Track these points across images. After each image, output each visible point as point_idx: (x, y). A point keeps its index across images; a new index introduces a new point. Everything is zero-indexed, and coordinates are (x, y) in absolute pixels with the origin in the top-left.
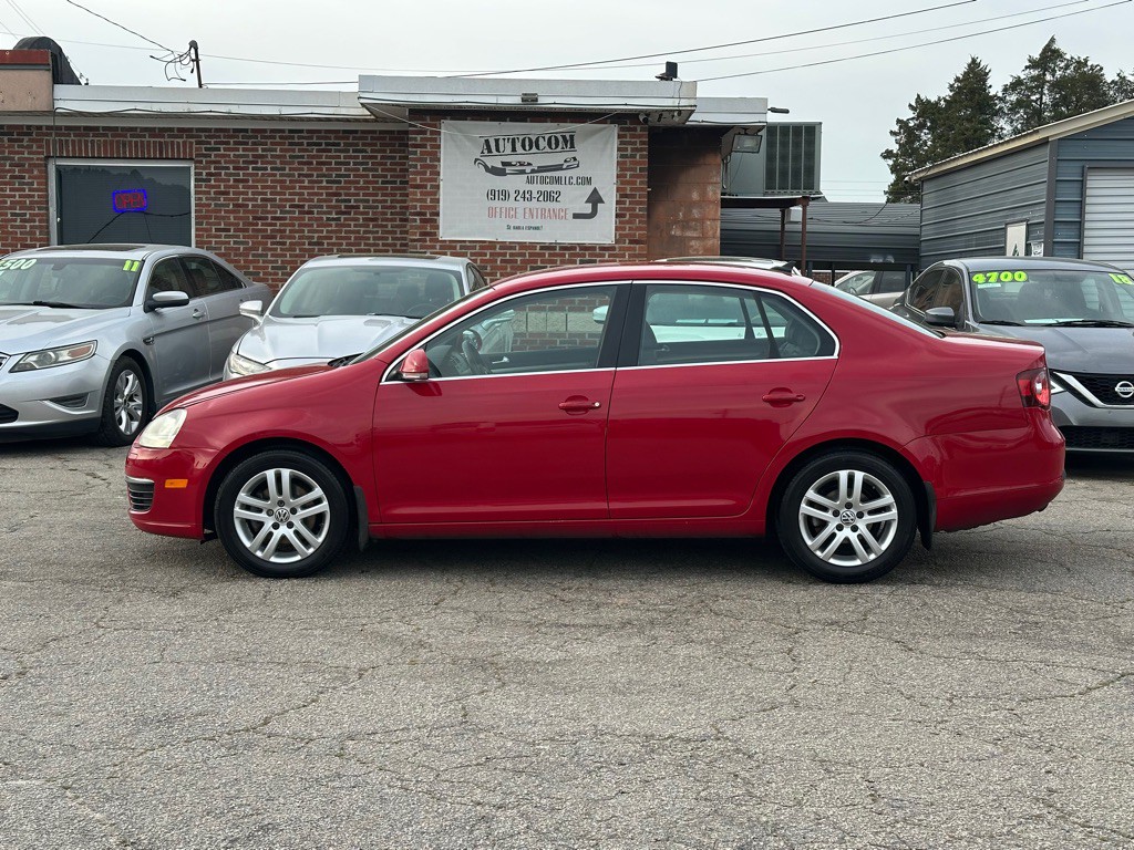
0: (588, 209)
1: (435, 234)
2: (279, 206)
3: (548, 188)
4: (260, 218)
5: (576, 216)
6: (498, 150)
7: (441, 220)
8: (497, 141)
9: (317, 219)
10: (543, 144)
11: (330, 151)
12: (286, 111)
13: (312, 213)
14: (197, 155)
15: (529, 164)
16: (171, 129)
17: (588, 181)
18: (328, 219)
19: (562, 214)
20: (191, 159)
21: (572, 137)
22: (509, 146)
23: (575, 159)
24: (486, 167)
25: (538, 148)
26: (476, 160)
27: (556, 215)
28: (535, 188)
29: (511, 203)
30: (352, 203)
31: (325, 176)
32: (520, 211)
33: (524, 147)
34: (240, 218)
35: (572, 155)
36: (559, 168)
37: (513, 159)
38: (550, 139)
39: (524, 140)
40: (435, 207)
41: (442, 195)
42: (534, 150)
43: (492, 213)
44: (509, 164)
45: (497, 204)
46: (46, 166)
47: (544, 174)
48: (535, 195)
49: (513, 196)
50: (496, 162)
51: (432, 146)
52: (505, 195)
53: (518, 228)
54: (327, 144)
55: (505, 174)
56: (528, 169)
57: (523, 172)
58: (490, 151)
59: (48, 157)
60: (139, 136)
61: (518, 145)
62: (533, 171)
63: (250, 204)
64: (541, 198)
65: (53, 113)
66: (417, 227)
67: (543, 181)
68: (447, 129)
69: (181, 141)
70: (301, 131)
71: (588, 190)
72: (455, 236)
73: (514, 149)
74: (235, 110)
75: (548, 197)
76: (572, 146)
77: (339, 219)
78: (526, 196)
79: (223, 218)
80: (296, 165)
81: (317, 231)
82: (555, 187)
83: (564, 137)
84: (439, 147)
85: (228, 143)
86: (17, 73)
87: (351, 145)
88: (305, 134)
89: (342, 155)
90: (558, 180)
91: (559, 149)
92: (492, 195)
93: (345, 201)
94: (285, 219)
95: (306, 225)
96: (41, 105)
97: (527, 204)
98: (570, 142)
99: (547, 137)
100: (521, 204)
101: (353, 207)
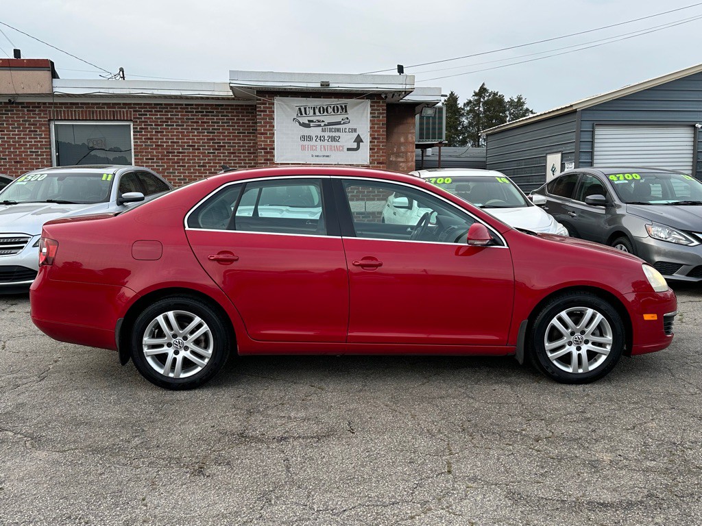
0: (355, 145)
1: (272, 160)
2: (181, 146)
3: (334, 134)
4: (171, 153)
5: (348, 149)
6: (306, 113)
7: (276, 152)
9: (202, 153)
10: (330, 110)
11: (208, 115)
12: (184, 93)
13: (200, 149)
14: (134, 118)
15: (323, 121)
16: (119, 104)
17: (355, 130)
18: (208, 153)
19: (341, 148)
20: (131, 120)
21: (345, 106)
22: (312, 111)
23: (347, 118)
24: (299, 123)
25: (327, 112)
26: (294, 119)
27: (338, 149)
28: (327, 134)
29: (313, 143)
30: (222, 144)
31: (206, 129)
32: (319, 147)
33: (320, 112)
34: (159, 152)
35: (346, 116)
36: (339, 123)
37: (314, 119)
38: (334, 107)
39: (320, 108)
40: (272, 145)
41: (276, 138)
42: (325, 113)
43: (303, 148)
44: (312, 121)
45: (306, 143)
46: (49, 125)
47: (331, 127)
48: (326, 138)
49: (314, 138)
50: (305, 120)
51: (270, 112)
52: (310, 138)
53: (318, 156)
54: (206, 112)
55: (310, 127)
56: (322, 124)
57: (320, 126)
58: (301, 114)
59: (50, 120)
60: (101, 108)
61: (317, 111)
62: (325, 125)
63: (165, 144)
64: (330, 140)
65: (52, 95)
67: (331, 130)
68: (278, 101)
69: (125, 110)
70: (192, 105)
71: (355, 135)
72: (283, 160)
73: (314, 113)
74: (156, 92)
75: (333, 139)
76: (346, 111)
77: (214, 153)
78: (322, 139)
79: (150, 152)
80: (190, 124)
81: (203, 160)
82: (337, 134)
83: (341, 107)
84: (273, 112)
85: (152, 111)
86: (31, 72)
87: (220, 112)
88: (194, 107)
89: (215, 118)
90: (338, 130)
91: (339, 113)
92: (303, 138)
93: (218, 143)
94: (184, 153)
95: (196, 156)
96: (46, 90)
97: (322, 143)
98: (344, 109)
99: (332, 106)
100: (319, 143)
101: (222, 146)
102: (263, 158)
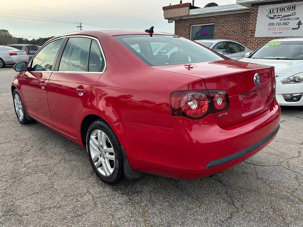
0: (297, 26)
1: (254, 36)
2: (230, 32)
3: (286, 21)
4: (226, 34)
5: (293, 29)
6: (273, 12)
7: (256, 32)
8: (273, 10)
9: (237, 34)
10: (286, 9)
11: (242, 18)
12: (231, 9)
13: (236, 33)
14: (215, 22)
15: (281, 15)
16: (211, 16)
17: (298, 18)
18: (240, 34)
19: (289, 28)
20: (214, 23)
21: (295, 6)
22: (276, 11)
23: (295, 12)
24: (269, 17)
25: (284, 10)
26: (267, 15)
27: (287, 29)
28: (282, 22)
29: (275, 26)
30: (245, 30)
31: (240, 24)
32: (277, 29)
33: (280, 11)
34: (222, 35)
35: (294, 11)
36: (290, 15)
37: (277, 14)
38: (288, 7)
39: (281, 9)
40: (255, 29)
41: (257, 26)
42: (283, 11)
43: (269, 29)
44: (276, 16)
45: (271, 27)
46: (190, 27)
47: (285, 18)
48: (282, 24)
49: (275, 24)
50: (272, 16)
51: (256, 13)
52: (273, 24)
53: (276, 33)
54: (241, 16)
55: (274, 19)
56: (281, 17)
57: (279, 18)
58: (271, 13)
59: (190, 25)
60: (205, 19)
61: (279, 10)
62: (282, 17)
63: (224, 31)
64: (283, 25)
65: (189, 16)
66: (250, 34)
67: (285, 20)
68: (260, 8)
69: (212, 19)
70: (236, 14)
71: (298, 21)
72: (259, 36)
73: (277, 12)
74: (221, 10)
75: (285, 24)
76: (295, 9)
77: (242, 34)
78: (279, 24)
79: (219, 35)
80: (234, 22)
81: (237, 37)
82: (288, 21)
83: (292, 7)
84: (258, 13)
85: (221, 18)
86: (184, 8)
87: (247, 16)
88: (237, 14)
89: (245, 18)
90: (289, 19)
91: (290, 10)
92: (270, 24)
93: (244, 29)
94: (231, 34)
95: (235, 36)
96: (187, 14)
97: (279, 26)
98: (294, 8)
99: (287, 7)
100: (278, 26)
101: (245, 31)
102: (250, 35)
